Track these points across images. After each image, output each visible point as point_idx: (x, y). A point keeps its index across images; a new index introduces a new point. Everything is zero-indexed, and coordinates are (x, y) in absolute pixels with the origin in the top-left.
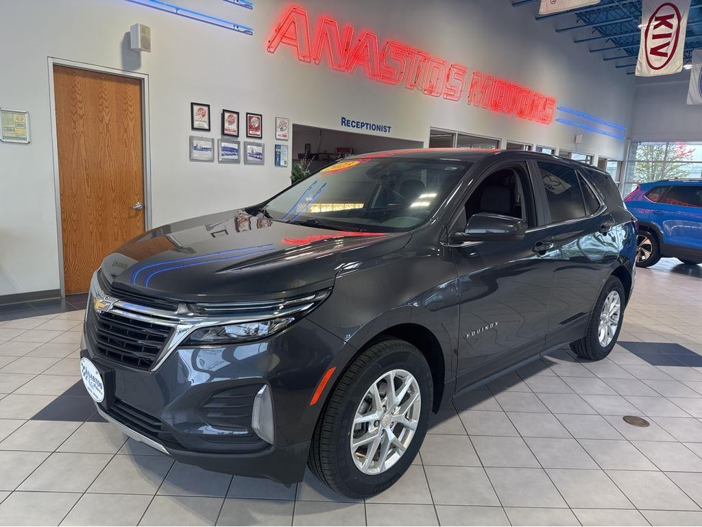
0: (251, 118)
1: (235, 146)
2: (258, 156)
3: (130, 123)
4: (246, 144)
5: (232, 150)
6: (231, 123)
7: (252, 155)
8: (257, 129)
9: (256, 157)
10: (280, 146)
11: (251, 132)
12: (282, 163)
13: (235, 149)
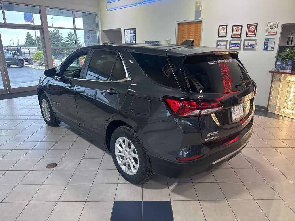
0: (250, 26)
1: (238, 42)
2: (252, 46)
3: (198, 38)
4: (245, 40)
5: (236, 44)
6: (237, 31)
7: (248, 46)
8: (253, 32)
9: (250, 47)
10: (269, 39)
11: (249, 34)
12: (269, 49)
13: (238, 44)
